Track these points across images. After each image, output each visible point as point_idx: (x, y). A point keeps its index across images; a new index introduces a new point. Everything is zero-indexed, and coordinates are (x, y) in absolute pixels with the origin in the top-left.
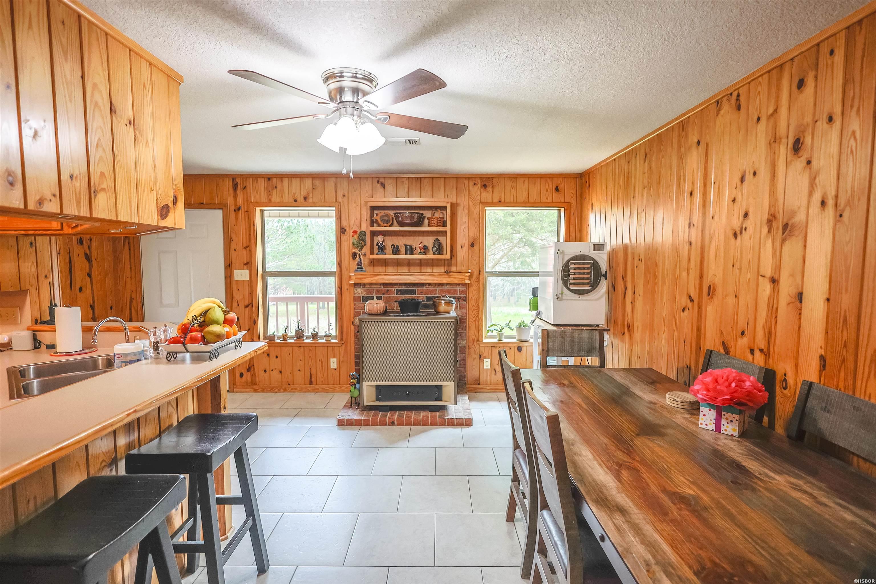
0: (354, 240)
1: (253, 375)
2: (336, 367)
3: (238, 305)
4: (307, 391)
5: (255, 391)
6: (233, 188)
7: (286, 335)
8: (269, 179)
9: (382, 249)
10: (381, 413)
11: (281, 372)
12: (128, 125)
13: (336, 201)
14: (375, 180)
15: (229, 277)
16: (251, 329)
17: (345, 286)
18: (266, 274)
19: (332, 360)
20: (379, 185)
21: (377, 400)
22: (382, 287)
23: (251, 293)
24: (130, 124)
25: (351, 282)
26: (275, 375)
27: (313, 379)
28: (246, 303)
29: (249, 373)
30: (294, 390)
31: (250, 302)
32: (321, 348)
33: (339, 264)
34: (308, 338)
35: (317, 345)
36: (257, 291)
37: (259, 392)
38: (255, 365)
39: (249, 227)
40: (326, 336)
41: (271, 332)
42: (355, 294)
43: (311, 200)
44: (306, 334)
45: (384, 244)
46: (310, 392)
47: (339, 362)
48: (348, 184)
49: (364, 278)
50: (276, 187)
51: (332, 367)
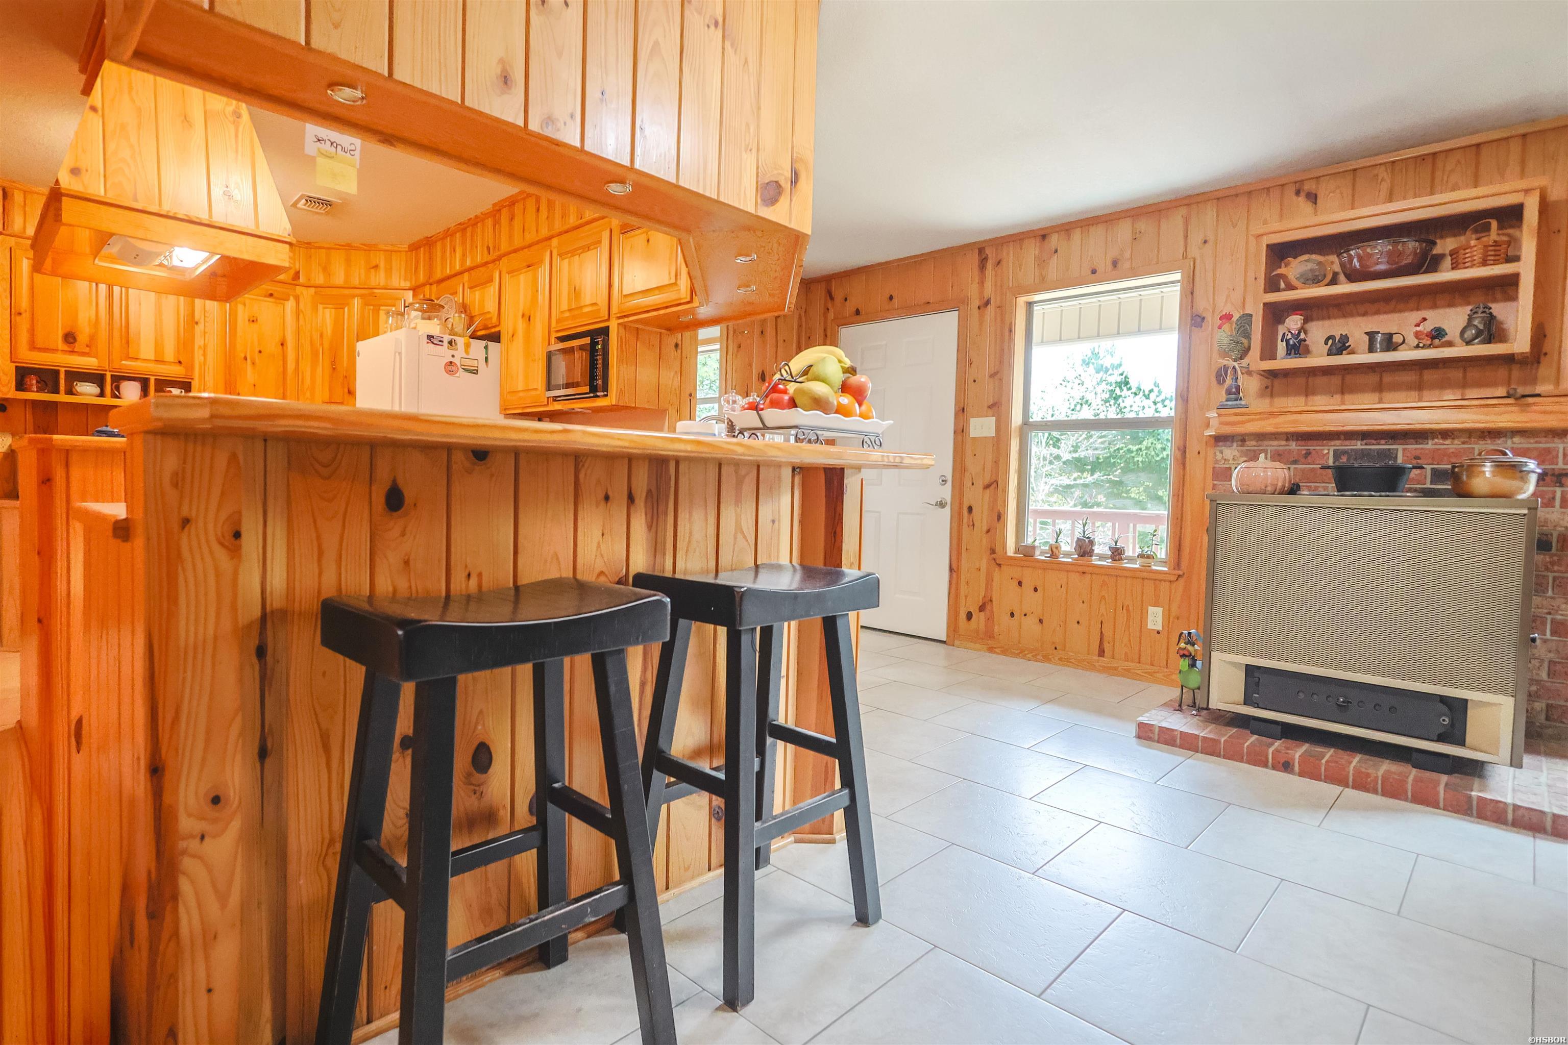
0: (1224, 335)
1: (990, 619)
2: (1160, 628)
3: (973, 484)
4: (1091, 667)
5: (991, 650)
6: (979, 266)
7: (1057, 548)
8: (1044, 237)
9: (1297, 348)
10: (1255, 737)
11: (1041, 621)
12: (712, 27)
13: (1185, 257)
14: (1290, 192)
15: (960, 431)
16: (992, 531)
17: (1193, 446)
18: (1027, 425)
19: (1151, 609)
20: (1301, 199)
21: (1247, 701)
22: (1293, 445)
23: (996, 462)
24: (716, 24)
25: (1211, 432)
26: (1030, 624)
27: (1107, 647)
28: (987, 481)
29: (982, 614)
30: (1065, 661)
31: (994, 478)
32: (1129, 581)
33: (1182, 397)
34: (1102, 557)
35: (1119, 573)
36: (1008, 456)
37: (998, 654)
38: (994, 599)
39: (1002, 335)
40: (1141, 556)
41: (1029, 541)
42: (1217, 462)
43: (1127, 265)
44: (1097, 549)
45: (1302, 336)
46: (1099, 671)
47: (1167, 617)
48: (1218, 216)
49: (1243, 423)
50: (1056, 251)
51: (1150, 626)
